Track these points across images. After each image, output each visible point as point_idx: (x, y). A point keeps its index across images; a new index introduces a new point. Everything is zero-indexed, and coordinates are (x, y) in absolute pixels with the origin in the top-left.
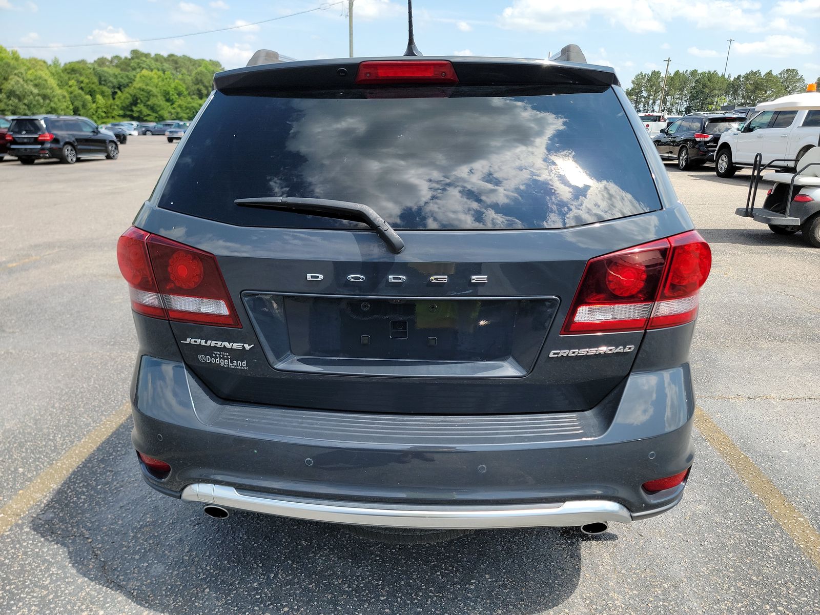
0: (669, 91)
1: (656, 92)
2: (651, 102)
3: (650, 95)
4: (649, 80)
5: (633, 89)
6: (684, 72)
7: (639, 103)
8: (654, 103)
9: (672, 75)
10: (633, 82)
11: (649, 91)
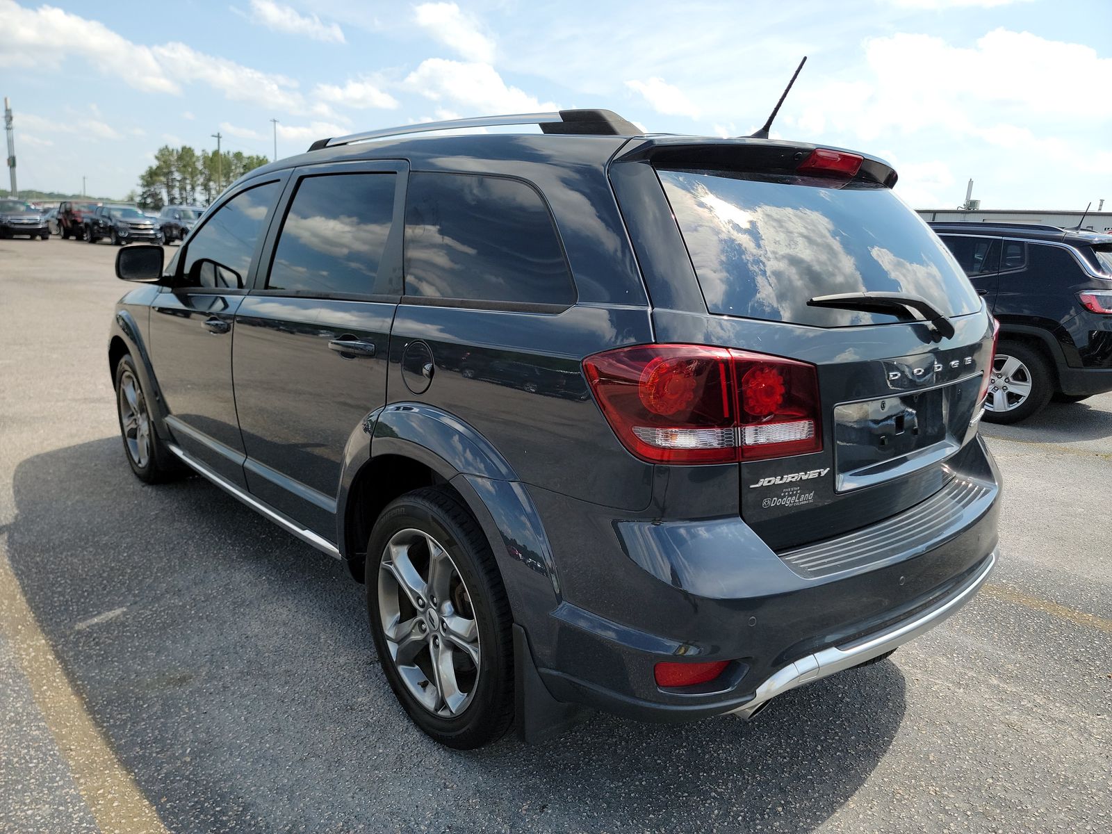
0: (210, 175)
1: (193, 175)
2: (188, 187)
3: (185, 179)
4: (180, 158)
5: (158, 168)
6: (226, 154)
7: (173, 187)
8: (193, 189)
9: (210, 155)
10: (157, 158)
11: (183, 173)
